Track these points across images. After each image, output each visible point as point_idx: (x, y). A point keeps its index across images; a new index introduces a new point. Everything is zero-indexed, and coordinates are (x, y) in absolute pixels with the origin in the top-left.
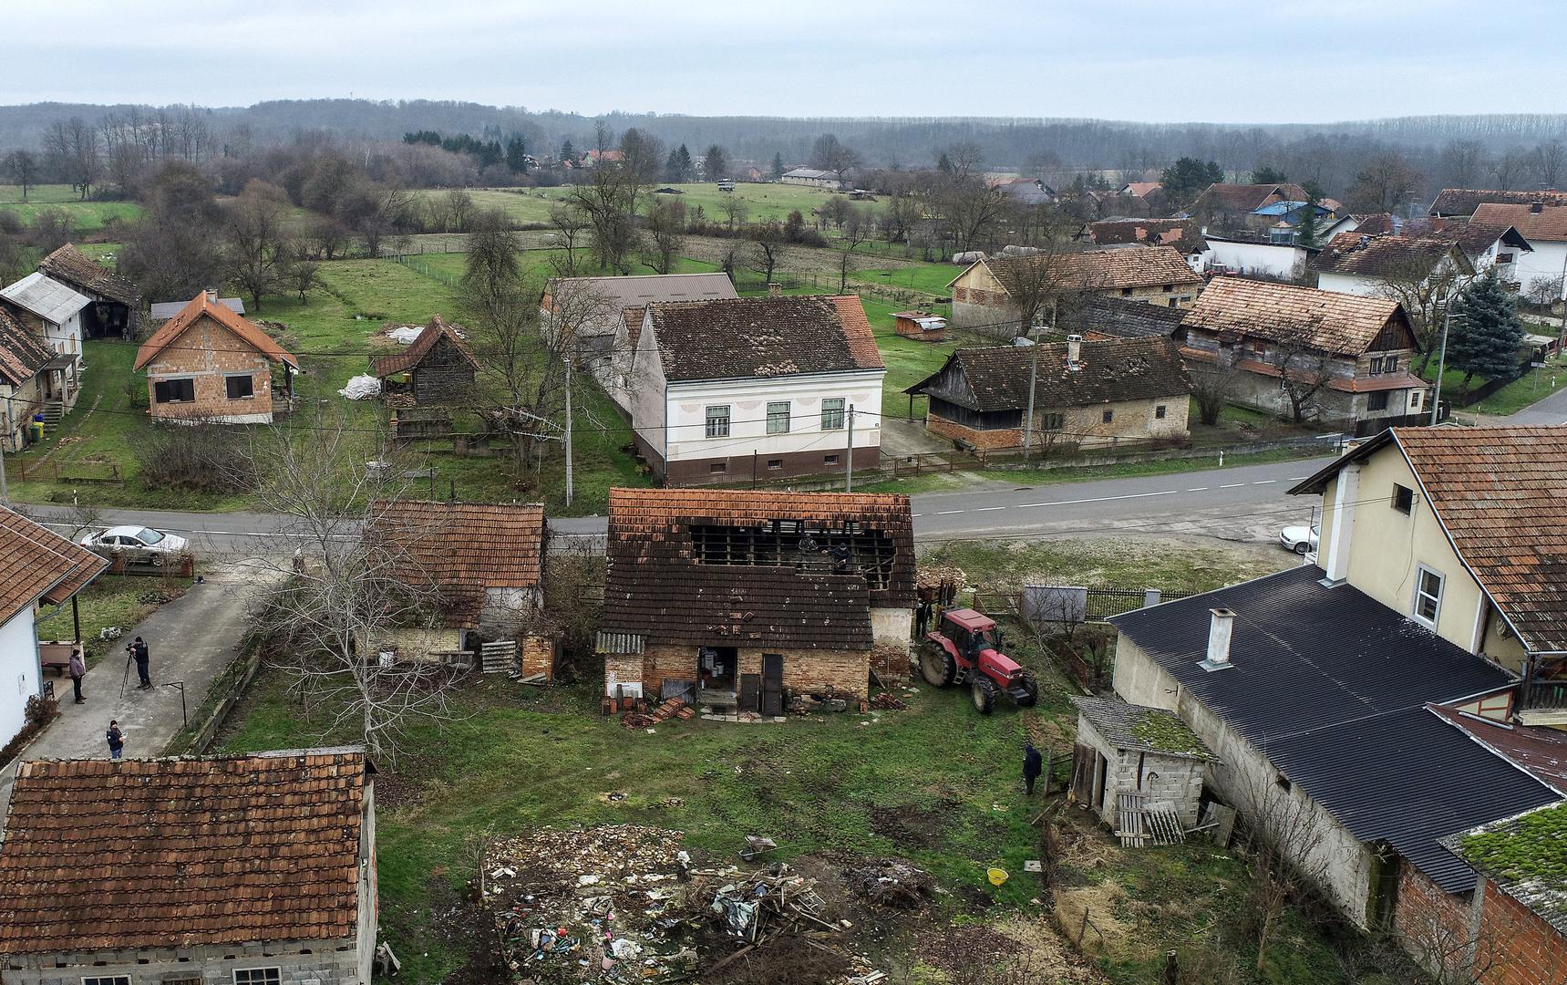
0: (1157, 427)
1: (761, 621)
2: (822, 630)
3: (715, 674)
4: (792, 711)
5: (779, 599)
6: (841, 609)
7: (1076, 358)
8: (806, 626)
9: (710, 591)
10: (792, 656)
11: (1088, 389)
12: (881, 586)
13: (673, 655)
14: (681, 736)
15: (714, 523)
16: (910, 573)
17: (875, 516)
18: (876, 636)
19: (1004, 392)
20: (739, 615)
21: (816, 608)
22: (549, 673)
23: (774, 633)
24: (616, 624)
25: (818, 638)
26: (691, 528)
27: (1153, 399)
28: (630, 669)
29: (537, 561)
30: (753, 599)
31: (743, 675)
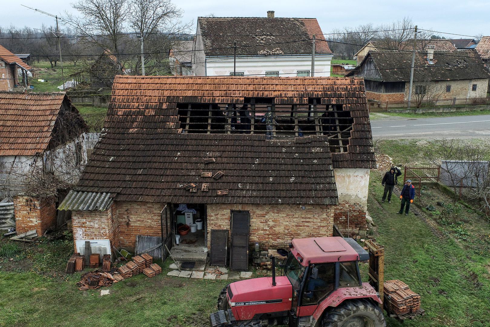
0: (472, 94)
1: (230, 179)
2: (288, 187)
3: (193, 230)
4: (259, 265)
5: (250, 160)
6: (306, 168)
7: (432, 57)
8: (273, 183)
9: (187, 154)
10: (259, 212)
11: (439, 73)
12: (342, 149)
13: (146, 212)
14: (134, 298)
15: (198, 101)
16: (367, 138)
17: (335, 94)
18: (339, 193)
19: (396, 73)
20: (210, 174)
21: (283, 167)
22: (40, 230)
23: (242, 190)
24: (91, 183)
25: (283, 194)
26: (179, 105)
27: (471, 80)
28: (96, 226)
29: (49, 134)
30: (225, 160)
31: (213, 231)
